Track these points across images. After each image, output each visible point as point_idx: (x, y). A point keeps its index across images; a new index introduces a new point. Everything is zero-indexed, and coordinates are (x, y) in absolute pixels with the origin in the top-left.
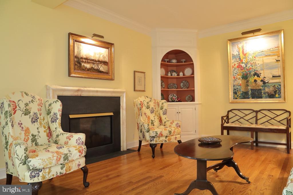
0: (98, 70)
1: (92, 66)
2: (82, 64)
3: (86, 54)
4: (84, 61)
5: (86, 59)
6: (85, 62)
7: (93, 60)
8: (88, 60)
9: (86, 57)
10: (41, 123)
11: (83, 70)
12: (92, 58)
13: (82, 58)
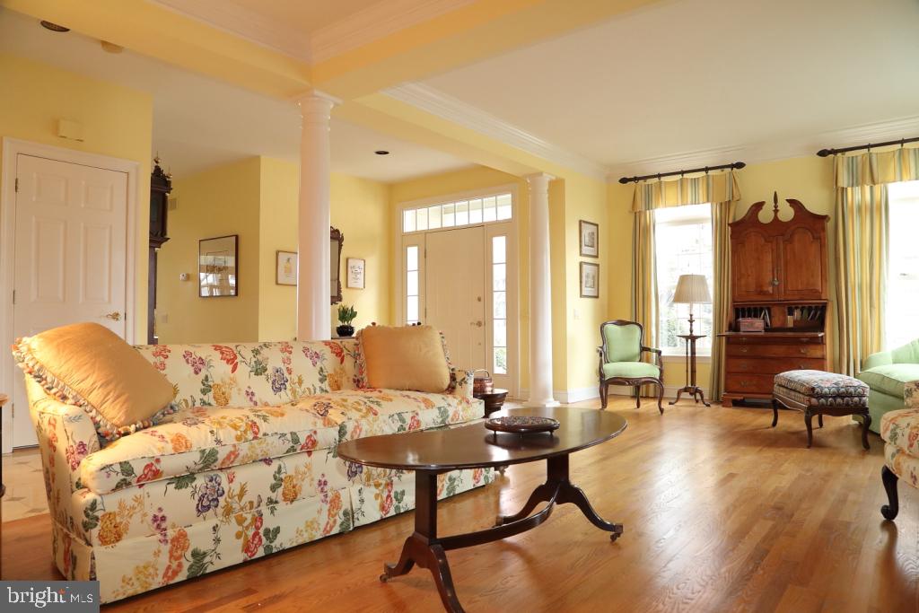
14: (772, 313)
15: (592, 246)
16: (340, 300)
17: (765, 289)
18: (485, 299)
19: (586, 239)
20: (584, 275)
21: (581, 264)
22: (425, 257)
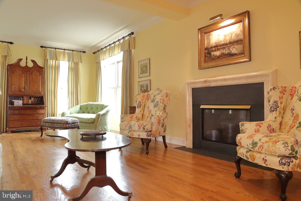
0: (229, 53)
1: (222, 52)
2: (212, 54)
3: (215, 42)
4: (214, 49)
5: (216, 46)
6: (215, 51)
7: (223, 45)
8: (218, 47)
9: (215, 45)
10: (159, 108)
11: (213, 59)
12: (222, 43)
13: (211, 48)
14: (24, 99)
17: (22, 90)
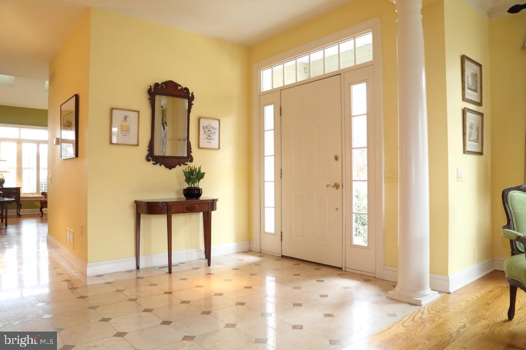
15: (475, 91)
16: (191, 161)
18: (342, 157)
19: (469, 80)
20: (468, 125)
21: (464, 111)
22: (281, 115)
